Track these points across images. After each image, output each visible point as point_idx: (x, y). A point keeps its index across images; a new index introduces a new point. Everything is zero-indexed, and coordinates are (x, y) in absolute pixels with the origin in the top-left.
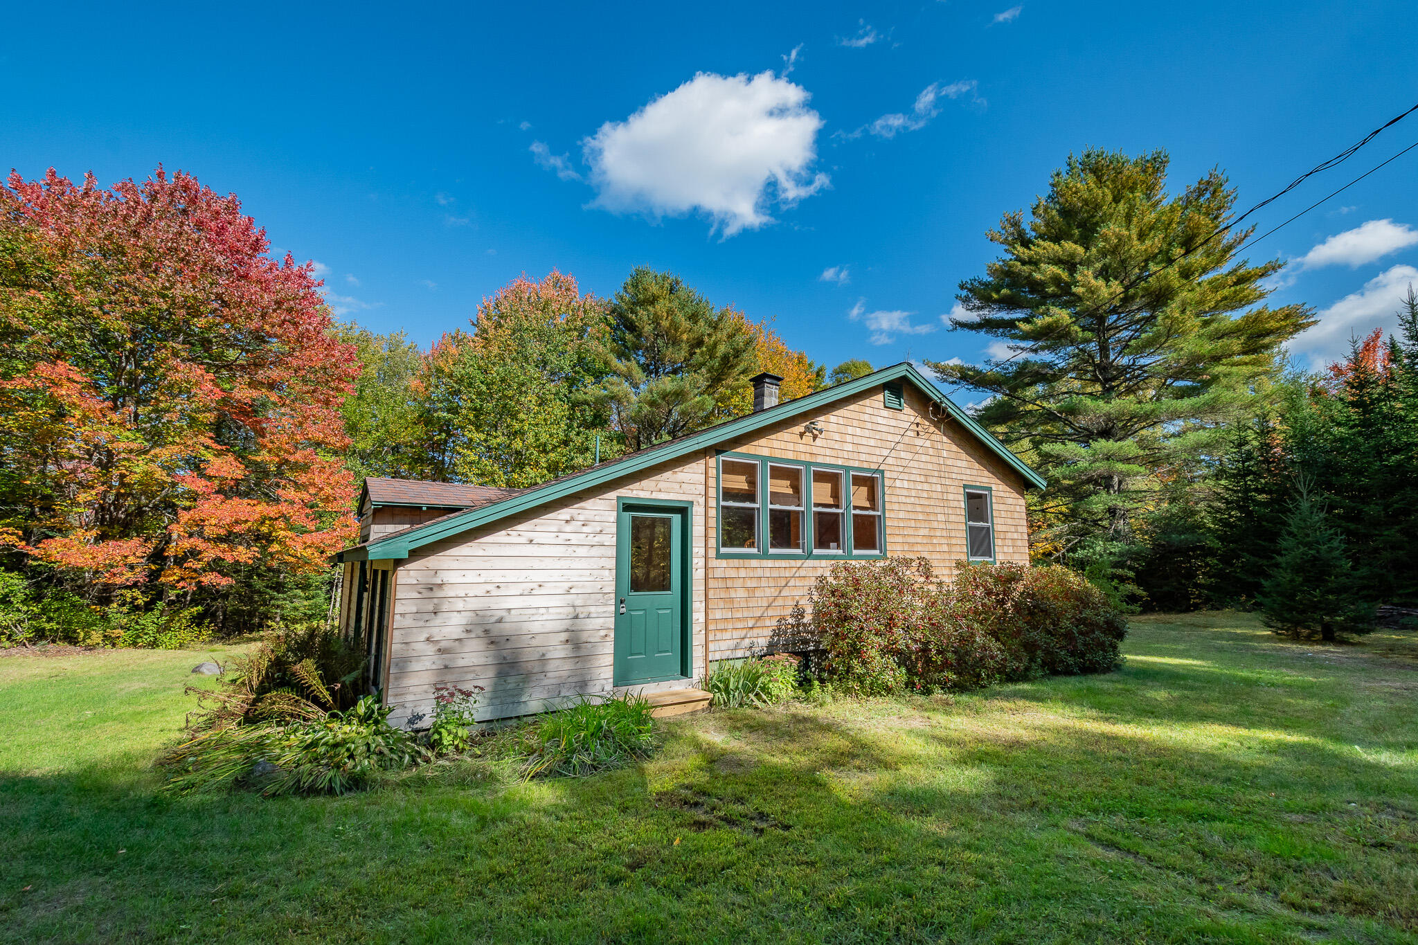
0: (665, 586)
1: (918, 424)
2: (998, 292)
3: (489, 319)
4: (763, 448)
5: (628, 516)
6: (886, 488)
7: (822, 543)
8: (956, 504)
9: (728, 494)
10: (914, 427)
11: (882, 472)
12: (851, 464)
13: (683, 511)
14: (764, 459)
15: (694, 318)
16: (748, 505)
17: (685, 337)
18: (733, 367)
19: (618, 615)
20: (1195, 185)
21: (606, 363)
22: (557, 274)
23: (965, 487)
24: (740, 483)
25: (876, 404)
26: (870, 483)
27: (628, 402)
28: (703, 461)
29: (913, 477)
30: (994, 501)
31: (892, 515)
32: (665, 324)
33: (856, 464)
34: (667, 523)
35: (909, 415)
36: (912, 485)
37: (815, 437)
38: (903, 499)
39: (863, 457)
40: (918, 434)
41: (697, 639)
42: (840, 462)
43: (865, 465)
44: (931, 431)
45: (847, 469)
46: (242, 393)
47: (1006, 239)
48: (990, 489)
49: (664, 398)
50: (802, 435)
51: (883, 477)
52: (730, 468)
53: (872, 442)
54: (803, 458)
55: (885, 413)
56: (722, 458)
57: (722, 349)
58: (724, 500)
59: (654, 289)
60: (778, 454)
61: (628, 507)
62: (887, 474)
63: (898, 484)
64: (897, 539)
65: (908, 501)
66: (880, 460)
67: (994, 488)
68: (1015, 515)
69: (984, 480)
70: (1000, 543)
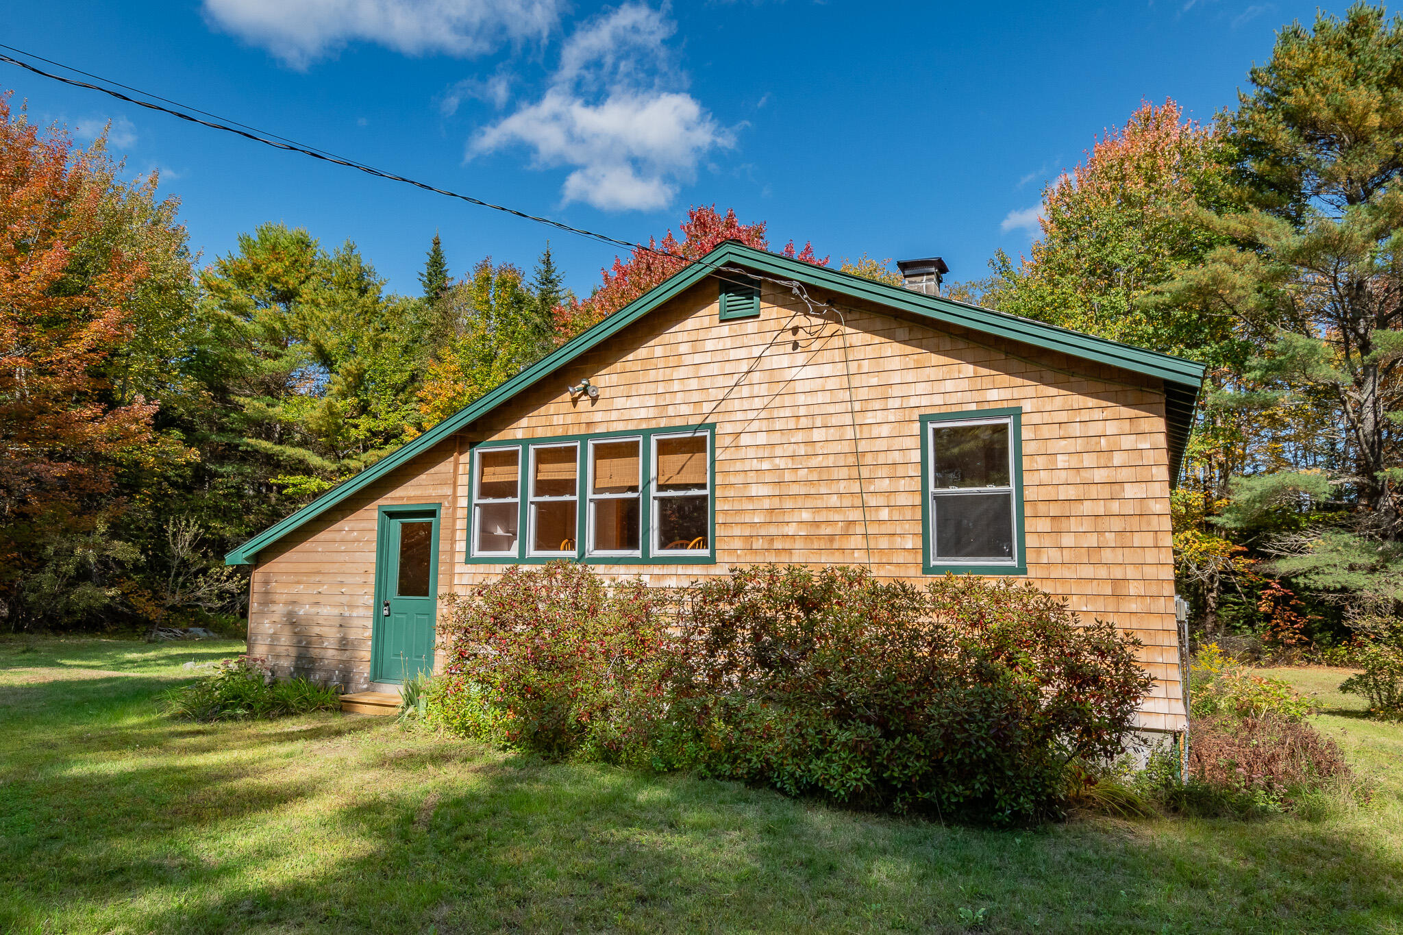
0: (425, 590)
1: (795, 330)
4: (519, 430)
6: (718, 452)
8: (897, 457)
9: (487, 490)
10: (789, 336)
11: (712, 427)
12: (653, 425)
13: (431, 515)
14: (525, 442)
16: (508, 500)
23: (924, 420)
24: (500, 474)
25: (706, 322)
26: (693, 446)
28: (451, 460)
29: (778, 425)
30: (1026, 434)
31: (731, 493)
33: (663, 423)
34: (428, 528)
35: (774, 319)
36: (776, 437)
37: (594, 400)
38: (755, 465)
39: (671, 411)
40: (796, 345)
42: (631, 426)
43: (678, 422)
44: (827, 332)
45: (647, 433)
48: (1017, 413)
50: (575, 401)
51: (713, 436)
52: (487, 460)
53: (694, 384)
54: (574, 431)
55: (725, 329)
56: (477, 452)
58: (481, 498)
60: (540, 433)
62: (718, 430)
63: (745, 440)
64: (737, 531)
65: (766, 465)
66: (707, 408)
67: (1027, 406)
68: (1118, 459)
69: (993, 395)
70: (1044, 525)
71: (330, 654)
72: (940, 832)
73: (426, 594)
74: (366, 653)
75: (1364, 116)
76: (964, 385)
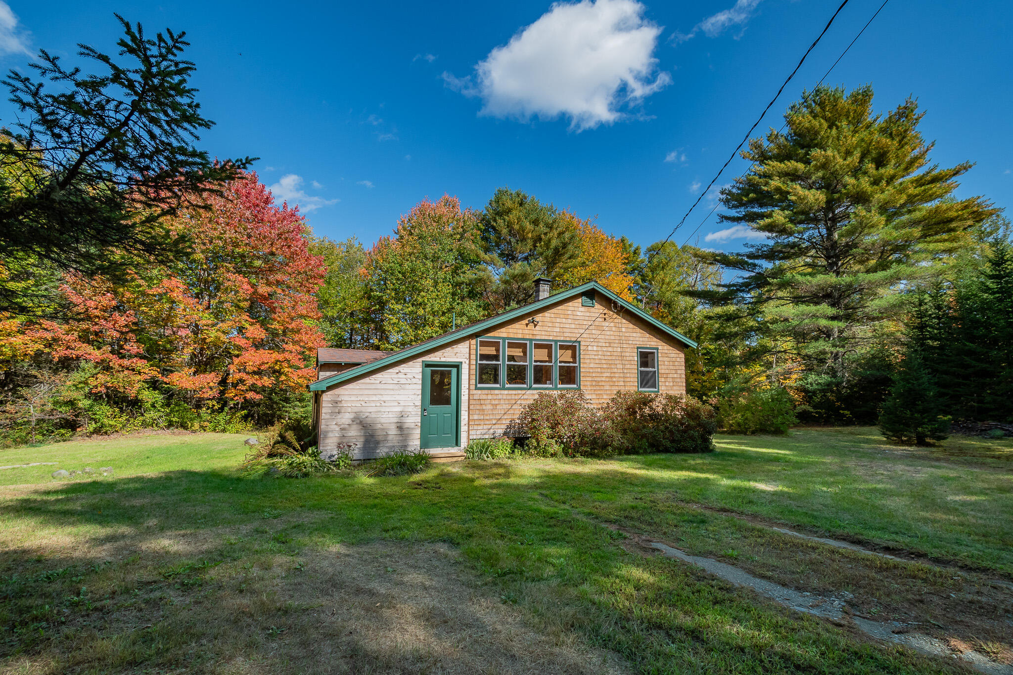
0: (447, 401)
1: (605, 314)
2: (747, 196)
3: (405, 229)
4: (502, 333)
5: (429, 370)
6: (581, 351)
7: (537, 381)
8: (631, 358)
9: (483, 357)
10: (603, 316)
11: (579, 342)
12: (558, 338)
13: (457, 366)
14: (504, 339)
15: (536, 222)
16: (494, 362)
17: (530, 235)
18: (563, 254)
19: (423, 416)
20: (894, 111)
21: (478, 256)
22: (447, 196)
23: (638, 348)
24: (491, 351)
25: (576, 305)
26: (572, 348)
27: (490, 282)
28: (468, 342)
29: (600, 344)
30: (660, 355)
31: (585, 366)
32: (516, 227)
33: (562, 339)
34: (450, 372)
35: (599, 308)
36: (599, 349)
37: (535, 326)
38: (593, 357)
39: (566, 335)
40: (605, 319)
41: (464, 428)
42: (551, 338)
43: (568, 339)
44: (614, 317)
45: (556, 342)
46: (263, 289)
47: (753, 157)
48: (657, 349)
49: (513, 279)
50: (527, 325)
51: (580, 345)
52: (483, 344)
53: (573, 326)
54: (527, 337)
55: (583, 309)
56: (479, 339)
57: (554, 243)
58: (480, 360)
59: (509, 204)
60: (512, 336)
61: (428, 366)
62: (582, 343)
63: (590, 348)
64: (588, 379)
65: (596, 357)
66: (578, 335)
67: (660, 348)
68: (676, 364)
69: (653, 343)
70: (663, 380)
73: (451, 405)
76: (647, 339)
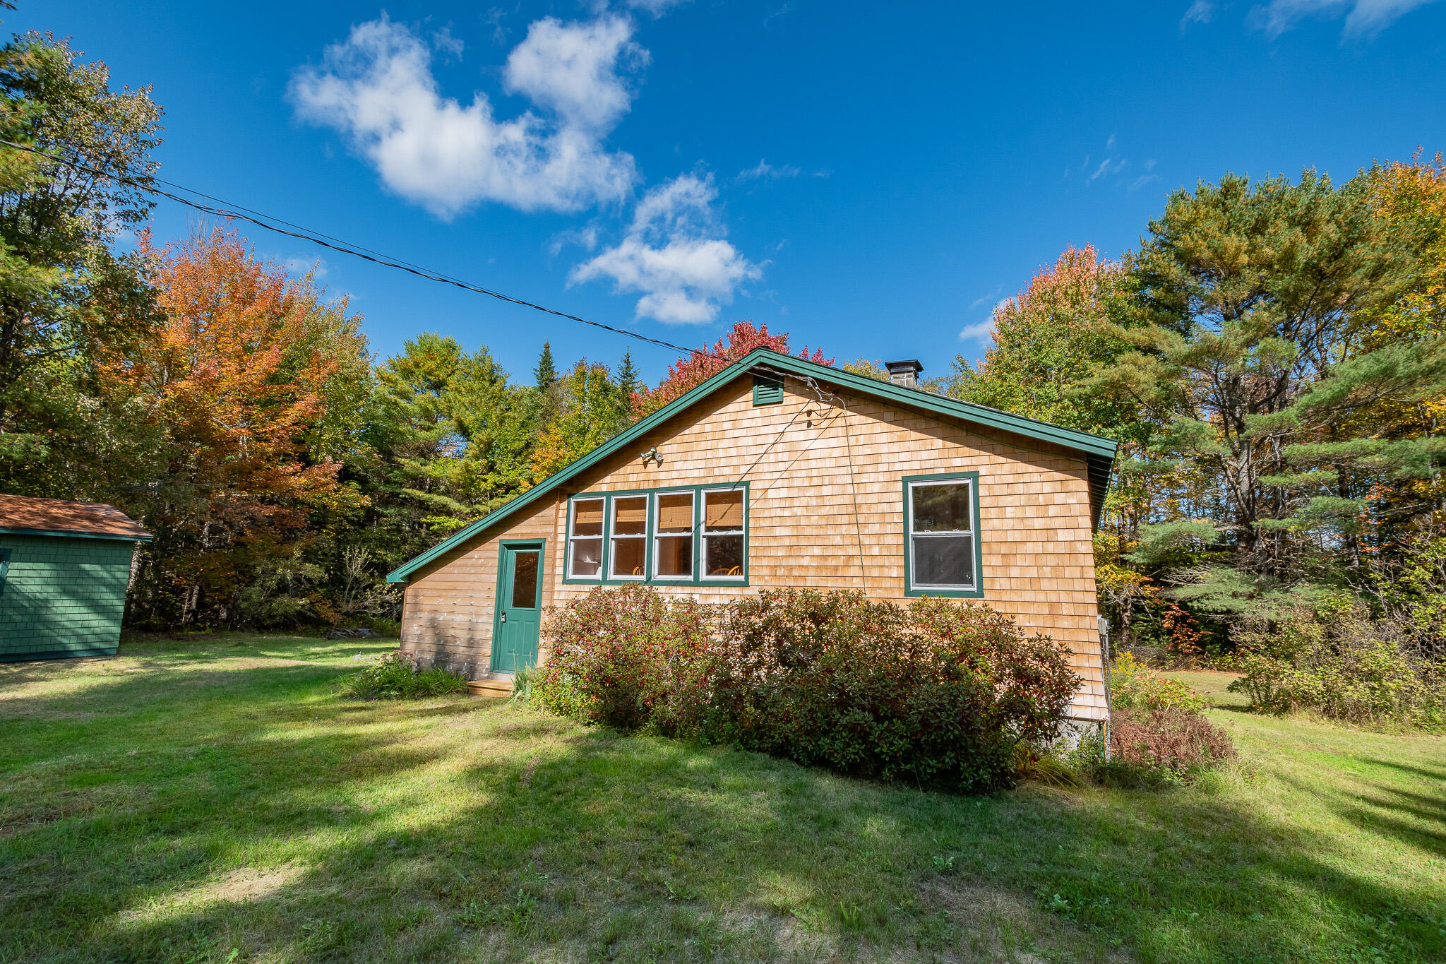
0: (530, 602)
1: (809, 413)
4: (605, 484)
6: (751, 503)
8: (885, 508)
9: (580, 529)
10: (805, 417)
11: (747, 484)
12: (703, 482)
13: (540, 546)
14: (609, 494)
16: (595, 537)
19: (500, 623)
23: (905, 480)
24: (590, 517)
25: (743, 406)
26: (731, 496)
28: (554, 506)
29: (797, 483)
31: (760, 533)
33: (710, 481)
34: (536, 557)
35: (794, 404)
36: (794, 493)
37: (660, 463)
38: (779, 512)
39: (716, 472)
40: (809, 424)
42: (687, 483)
43: (721, 480)
44: (833, 415)
45: (698, 488)
48: (975, 476)
50: (645, 464)
51: (748, 490)
52: (580, 507)
53: (734, 452)
54: (645, 486)
56: (573, 501)
58: (575, 535)
60: (619, 487)
62: (751, 486)
63: (771, 494)
64: (765, 562)
65: (787, 513)
66: (743, 470)
67: (983, 471)
68: (1052, 511)
69: (957, 462)
70: (996, 560)
71: (461, 650)
72: (920, 795)
73: (533, 606)
74: (487, 650)
75: (1236, 256)
76: (935, 454)
